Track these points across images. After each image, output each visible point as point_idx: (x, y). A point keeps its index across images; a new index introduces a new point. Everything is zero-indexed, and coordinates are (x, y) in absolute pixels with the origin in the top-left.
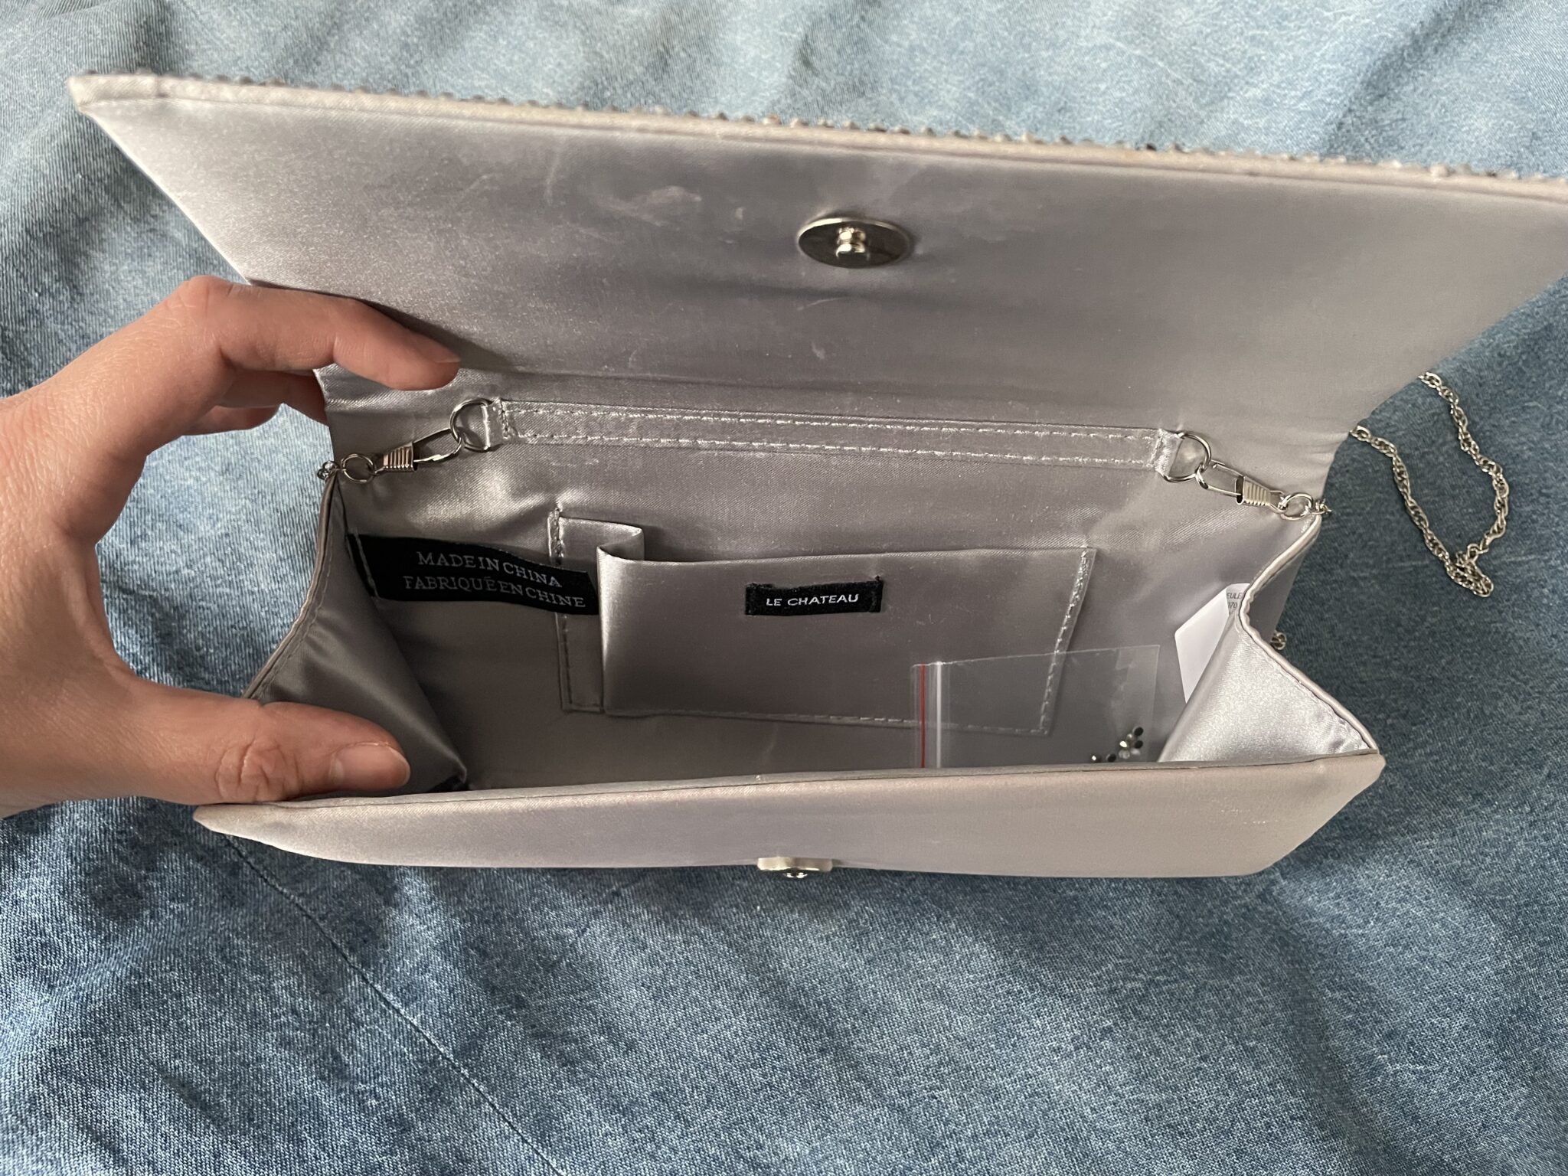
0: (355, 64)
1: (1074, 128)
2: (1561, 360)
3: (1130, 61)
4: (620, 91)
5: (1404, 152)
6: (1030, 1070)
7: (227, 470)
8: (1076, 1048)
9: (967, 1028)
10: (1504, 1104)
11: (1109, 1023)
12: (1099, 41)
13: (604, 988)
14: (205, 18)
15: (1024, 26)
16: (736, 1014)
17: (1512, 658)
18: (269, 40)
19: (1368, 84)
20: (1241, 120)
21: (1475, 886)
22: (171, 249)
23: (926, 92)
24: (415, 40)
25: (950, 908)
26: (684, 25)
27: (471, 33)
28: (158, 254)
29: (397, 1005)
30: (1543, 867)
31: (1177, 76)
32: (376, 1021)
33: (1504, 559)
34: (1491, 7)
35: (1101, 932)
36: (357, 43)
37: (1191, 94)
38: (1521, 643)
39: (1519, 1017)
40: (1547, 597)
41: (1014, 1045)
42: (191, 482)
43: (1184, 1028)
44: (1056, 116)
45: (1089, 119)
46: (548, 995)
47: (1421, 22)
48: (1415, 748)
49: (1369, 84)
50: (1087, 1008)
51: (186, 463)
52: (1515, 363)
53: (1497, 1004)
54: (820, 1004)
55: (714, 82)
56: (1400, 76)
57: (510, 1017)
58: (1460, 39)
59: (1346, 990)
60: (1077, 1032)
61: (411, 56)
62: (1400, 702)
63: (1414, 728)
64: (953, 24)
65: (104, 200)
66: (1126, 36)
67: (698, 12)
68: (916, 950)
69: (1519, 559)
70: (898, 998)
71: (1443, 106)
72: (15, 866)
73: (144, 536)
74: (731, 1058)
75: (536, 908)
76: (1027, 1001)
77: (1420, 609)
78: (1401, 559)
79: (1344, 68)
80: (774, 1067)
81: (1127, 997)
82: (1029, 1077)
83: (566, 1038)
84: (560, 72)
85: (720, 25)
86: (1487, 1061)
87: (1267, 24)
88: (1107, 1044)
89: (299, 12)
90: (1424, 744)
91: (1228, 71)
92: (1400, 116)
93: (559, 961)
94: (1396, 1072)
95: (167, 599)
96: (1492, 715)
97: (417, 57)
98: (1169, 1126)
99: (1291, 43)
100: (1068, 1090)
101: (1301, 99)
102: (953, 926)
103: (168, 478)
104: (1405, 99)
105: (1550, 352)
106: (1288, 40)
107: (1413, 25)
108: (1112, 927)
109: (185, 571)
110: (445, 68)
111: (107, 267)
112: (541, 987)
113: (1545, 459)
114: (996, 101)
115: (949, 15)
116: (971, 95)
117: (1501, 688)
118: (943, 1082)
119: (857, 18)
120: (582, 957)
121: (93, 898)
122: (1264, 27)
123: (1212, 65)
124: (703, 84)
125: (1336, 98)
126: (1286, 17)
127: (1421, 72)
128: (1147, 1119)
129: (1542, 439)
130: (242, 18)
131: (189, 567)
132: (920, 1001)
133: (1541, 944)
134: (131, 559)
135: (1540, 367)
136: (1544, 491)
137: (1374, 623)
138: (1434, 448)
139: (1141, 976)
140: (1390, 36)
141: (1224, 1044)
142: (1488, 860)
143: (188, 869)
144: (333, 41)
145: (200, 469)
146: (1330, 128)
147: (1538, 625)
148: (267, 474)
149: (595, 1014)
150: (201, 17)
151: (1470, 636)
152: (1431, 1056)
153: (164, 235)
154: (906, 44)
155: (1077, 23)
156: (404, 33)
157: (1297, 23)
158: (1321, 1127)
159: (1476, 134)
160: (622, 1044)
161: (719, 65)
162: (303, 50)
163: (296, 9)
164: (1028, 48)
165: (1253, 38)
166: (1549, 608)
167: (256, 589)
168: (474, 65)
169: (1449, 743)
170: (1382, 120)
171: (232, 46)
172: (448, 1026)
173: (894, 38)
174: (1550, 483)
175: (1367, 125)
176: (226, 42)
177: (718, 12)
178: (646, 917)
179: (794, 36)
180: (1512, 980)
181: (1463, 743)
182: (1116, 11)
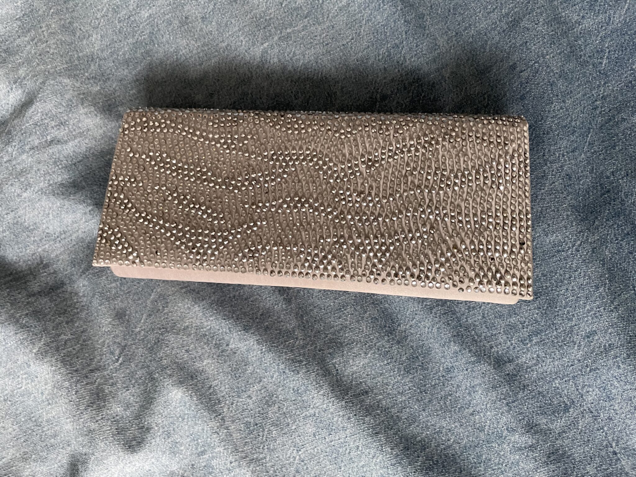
20: (340, 5)
78: (601, 63)
182: (243, 34)
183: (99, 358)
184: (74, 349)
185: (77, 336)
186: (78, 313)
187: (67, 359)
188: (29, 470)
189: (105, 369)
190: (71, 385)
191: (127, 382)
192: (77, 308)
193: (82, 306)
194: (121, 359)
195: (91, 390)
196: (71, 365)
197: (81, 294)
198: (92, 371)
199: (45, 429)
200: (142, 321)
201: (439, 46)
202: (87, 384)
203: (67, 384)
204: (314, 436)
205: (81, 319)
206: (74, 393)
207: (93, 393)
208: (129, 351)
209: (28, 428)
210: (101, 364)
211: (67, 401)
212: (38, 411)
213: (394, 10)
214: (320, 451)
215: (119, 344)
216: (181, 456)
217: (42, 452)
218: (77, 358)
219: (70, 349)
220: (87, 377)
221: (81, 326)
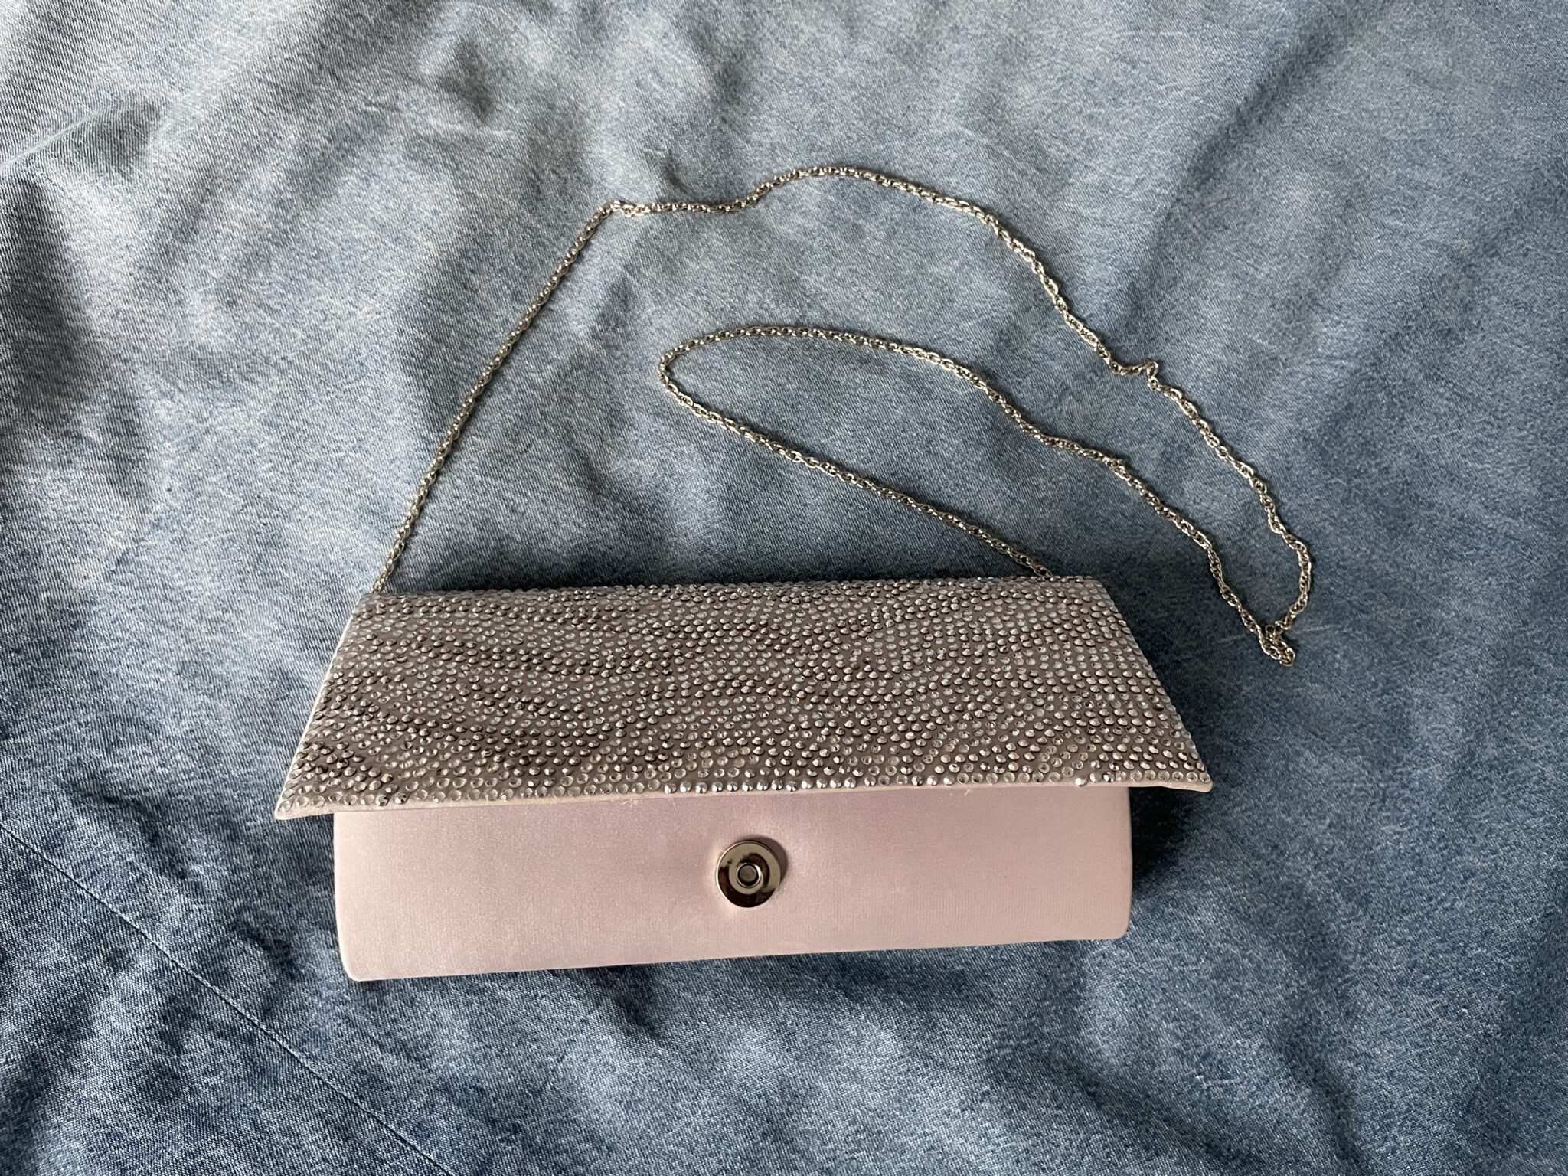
0: (233, 227)
1: (929, 228)
2: (1360, 435)
3: (978, 151)
4: (498, 232)
5: (1229, 232)
6: (927, 1130)
7: (183, 668)
8: (963, 1110)
9: (878, 1101)
10: (1293, 1103)
11: (986, 1088)
12: (948, 128)
13: (584, 1104)
14: (74, 195)
15: (878, 113)
16: (694, 1113)
17: (1312, 718)
18: (145, 217)
19: (1194, 170)
20: (1080, 209)
21: (1276, 925)
22: (89, 452)
23: (789, 196)
24: (289, 196)
25: (859, 1000)
26: (550, 143)
27: (343, 178)
28: (77, 459)
29: (413, 1142)
30: (1328, 901)
31: (1020, 165)
32: (397, 1157)
33: (1305, 629)
34: (1313, 65)
35: (984, 1000)
36: (231, 205)
37: (1034, 184)
38: (1318, 704)
39: (1303, 1032)
40: (1339, 662)
41: (914, 1111)
42: (152, 684)
43: (1042, 1084)
44: (912, 216)
45: (943, 218)
46: (539, 1116)
47: (1246, 99)
48: (1234, 807)
49: (1196, 169)
50: (970, 1077)
51: (144, 666)
52: (1319, 445)
53: (1286, 1023)
54: (760, 1097)
55: (587, 205)
56: (1226, 154)
57: (510, 1142)
58: (1284, 104)
59: (1178, 1020)
60: (963, 1098)
61: (287, 211)
62: (1222, 766)
63: (1233, 790)
64: (810, 116)
65: (16, 413)
66: (973, 122)
67: (562, 125)
68: (833, 1042)
69: (1317, 629)
70: (821, 1083)
71: (1265, 179)
72: (73, 1070)
73: (118, 744)
74: (692, 1149)
75: (519, 1042)
76: (923, 1075)
77: (1238, 679)
78: (1224, 636)
79: (1172, 154)
80: (727, 1154)
81: (1000, 1062)
82: (926, 1134)
83: (558, 1150)
84: (437, 222)
85: (584, 136)
86: (1279, 1072)
87: (1104, 101)
88: (986, 1105)
89: (170, 184)
90: (1239, 804)
91: (1068, 156)
92: (1225, 196)
93: (544, 1085)
94: (1209, 1088)
95: (148, 798)
96: (1295, 771)
97: (293, 212)
98: (1035, 1165)
99: (1127, 121)
100: (958, 1143)
101: (1135, 187)
102: (862, 1017)
103: (129, 682)
104: (1229, 177)
105: (1350, 429)
106: (1123, 119)
107: (1239, 102)
108: (992, 995)
109: (160, 770)
110: (322, 219)
111: (31, 479)
112: (533, 1111)
113: (1344, 533)
114: (855, 203)
115: (807, 107)
116: (832, 198)
117: (1303, 745)
118: (860, 1145)
119: (717, 121)
120: (564, 1079)
121: (139, 1089)
122: (1101, 105)
123: (1053, 150)
124: (576, 207)
125: (1165, 188)
126: (1121, 92)
127: (1246, 145)
128: (1017, 1161)
129: (1342, 513)
130: (112, 194)
131: (163, 766)
132: (838, 1082)
133: (1321, 969)
134: (109, 766)
135: (1341, 444)
136: (1341, 563)
137: (1198, 696)
138: (1245, 534)
139: (1012, 1042)
140: (1216, 117)
141: (1073, 1092)
142: (1287, 900)
143: (212, 1045)
144: (207, 207)
145: (158, 671)
146: (1159, 220)
147: (1331, 688)
148: (219, 668)
149: (579, 1126)
150: (69, 194)
151: (1277, 700)
152: (1234, 1072)
153: (79, 437)
154: (767, 142)
155: (927, 106)
156: (278, 191)
157: (1133, 99)
158: (1147, 1149)
159: (1295, 207)
160: (604, 1148)
161: (590, 184)
162: (180, 222)
163: (166, 181)
164: (881, 138)
165: (1091, 117)
166: (1339, 671)
167: (227, 776)
168: (350, 213)
169: (1259, 800)
170: (1208, 203)
171: (107, 224)
172: (460, 1160)
173: (755, 136)
174: (1347, 554)
175: (1194, 211)
176: (100, 220)
177: (582, 124)
178: (612, 1043)
179: (659, 153)
180: (1298, 1002)
181: (1269, 799)
182: (964, 93)
183: (358, 77)
184: (354, 32)
185: (376, 29)
186: (412, 20)
187: (335, 26)
188: (104, 51)
189: (345, 91)
190: (296, 46)
191: (342, 135)
192: (418, 17)
193: (425, 25)
194: (374, 109)
195: (303, 82)
196: (329, 35)
197: (442, 16)
198: (333, 72)
199: (189, 45)
200: (450, 126)
201: (1102, 376)
202: (309, 71)
203: (295, 40)
204: (392, 461)
205: (404, 26)
206: (286, 56)
207: (299, 87)
208: (391, 119)
209: (177, 20)
210: (351, 85)
211: (267, 51)
212: (216, 23)
213: (1113, 281)
214: (370, 483)
215: (397, 97)
216: (244, 277)
217: (147, 56)
218: (344, 42)
219: (350, 25)
220: (320, 67)
221: (394, 33)
